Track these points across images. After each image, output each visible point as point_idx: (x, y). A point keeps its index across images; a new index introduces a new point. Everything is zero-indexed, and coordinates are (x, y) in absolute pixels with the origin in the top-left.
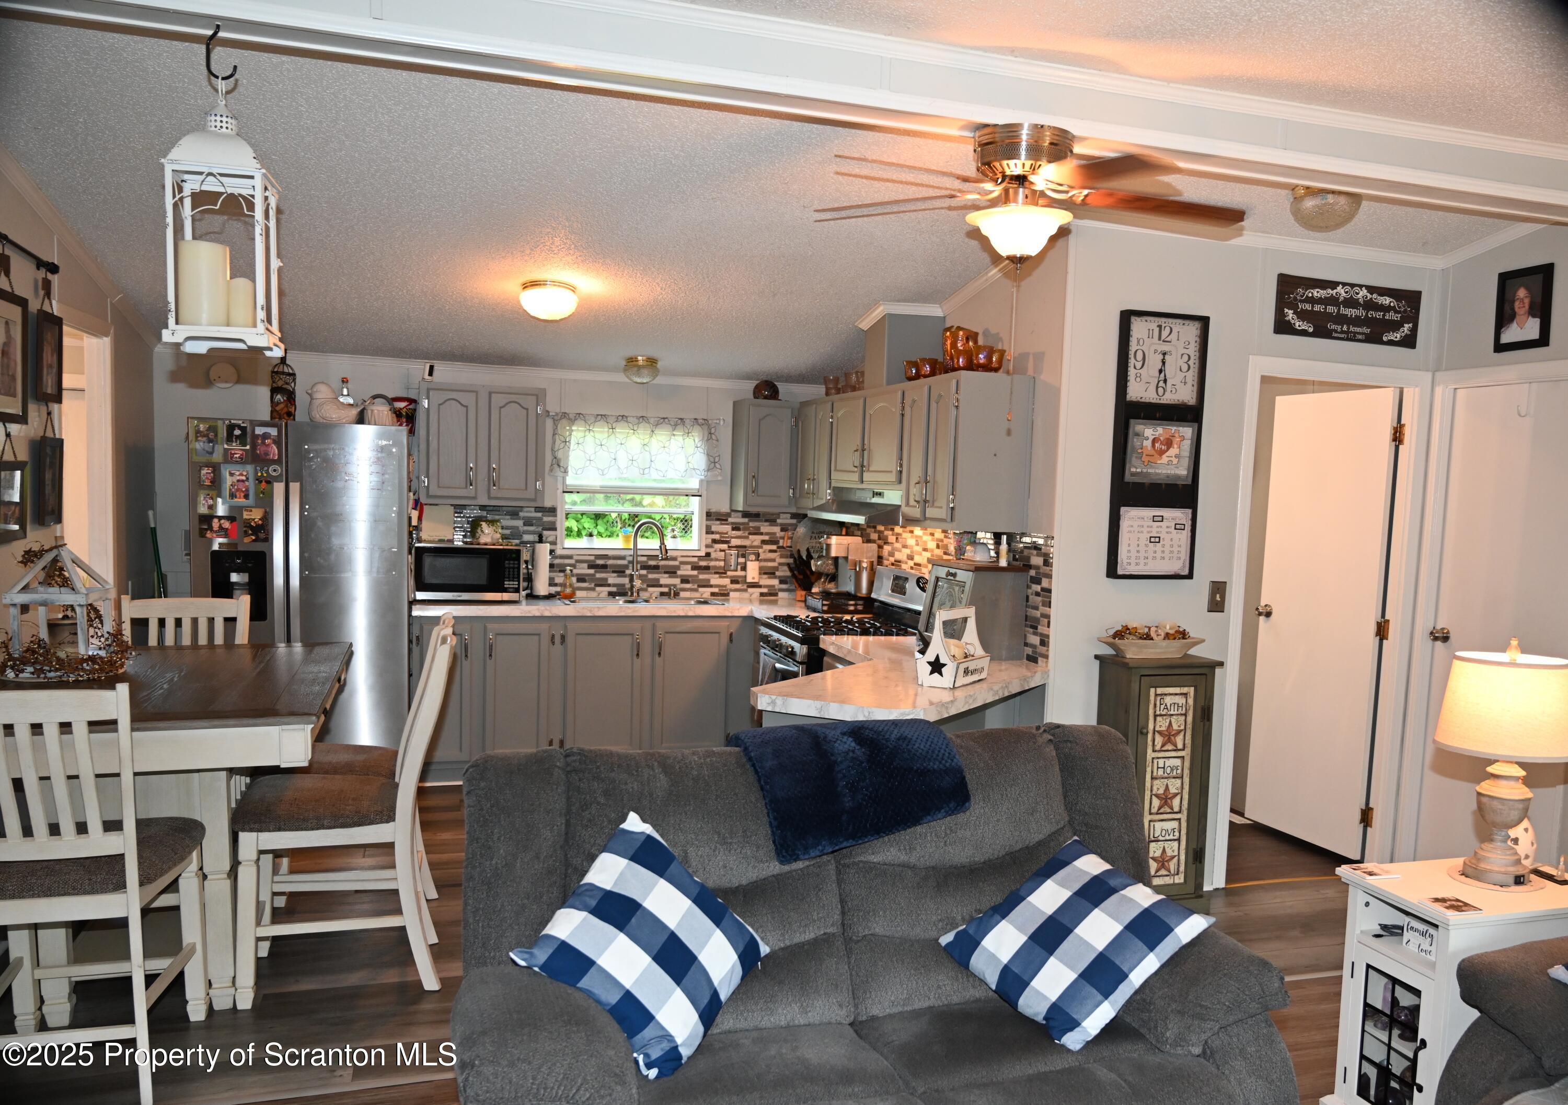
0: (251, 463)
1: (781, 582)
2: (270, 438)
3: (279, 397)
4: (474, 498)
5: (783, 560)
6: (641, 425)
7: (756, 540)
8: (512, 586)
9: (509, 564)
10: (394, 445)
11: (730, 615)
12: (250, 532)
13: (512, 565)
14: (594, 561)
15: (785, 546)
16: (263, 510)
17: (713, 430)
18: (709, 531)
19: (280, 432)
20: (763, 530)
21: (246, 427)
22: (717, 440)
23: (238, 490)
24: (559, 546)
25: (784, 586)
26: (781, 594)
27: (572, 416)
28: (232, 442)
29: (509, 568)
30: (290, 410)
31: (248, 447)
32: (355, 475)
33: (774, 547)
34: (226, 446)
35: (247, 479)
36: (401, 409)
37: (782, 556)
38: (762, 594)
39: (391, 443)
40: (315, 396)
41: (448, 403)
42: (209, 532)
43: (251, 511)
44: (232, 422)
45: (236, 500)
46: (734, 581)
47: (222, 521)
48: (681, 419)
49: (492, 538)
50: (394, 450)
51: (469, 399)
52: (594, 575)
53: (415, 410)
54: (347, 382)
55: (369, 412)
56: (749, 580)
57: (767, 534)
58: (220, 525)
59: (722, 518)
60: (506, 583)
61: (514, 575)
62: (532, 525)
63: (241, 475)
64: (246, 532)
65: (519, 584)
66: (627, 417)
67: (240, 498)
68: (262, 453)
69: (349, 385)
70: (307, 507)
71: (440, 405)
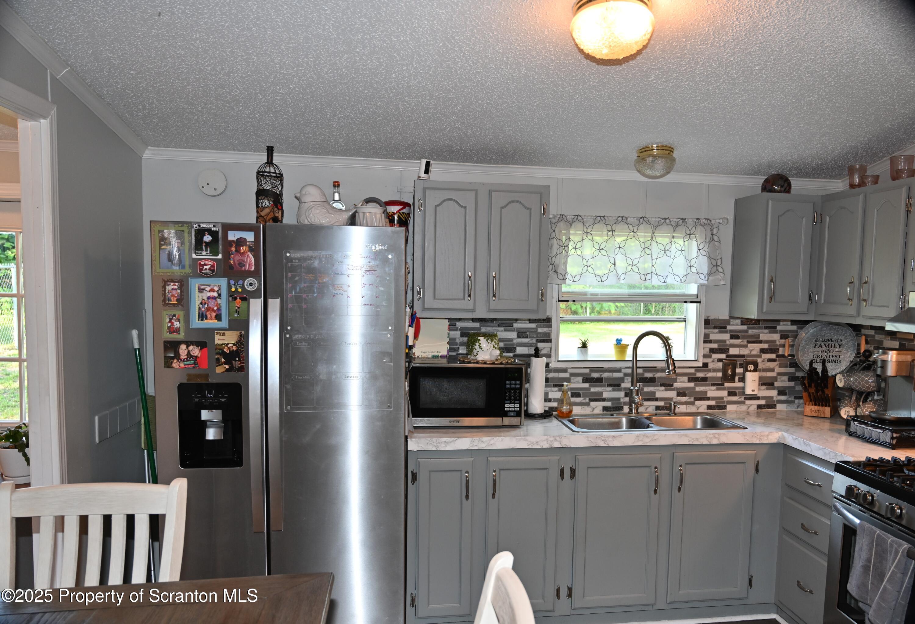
0: (224, 276)
1: (780, 393)
2: (246, 245)
3: (266, 203)
4: (473, 310)
5: (783, 370)
6: (641, 227)
7: (755, 348)
8: (513, 409)
9: (511, 384)
10: (390, 250)
11: (758, 442)
12: (223, 360)
13: (513, 386)
14: (589, 374)
15: (786, 354)
16: (238, 333)
17: (715, 231)
18: (707, 340)
19: (257, 237)
20: (763, 337)
21: (217, 232)
22: (720, 242)
23: (208, 309)
24: (553, 359)
25: (783, 398)
26: (779, 407)
27: (569, 218)
28: (202, 250)
29: (510, 389)
30: (277, 215)
31: (220, 257)
32: (345, 287)
33: (773, 356)
34: (194, 256)
35: (220, 295)
36: (394, 214)
37: (781, 366)
38: (759, 407)
39: (386, 248)
40: (304, 199)
41: (445, 204)
42: (175, 361)
43: (224, 334)
44: (202, 225)
45: (206, 321)
46: (732, 393)
47: (191, 348)
48: (682, 219)
49: (491, 354)
50: (390, 257)
51: (468, 199)
52: (588, 389)
53: (409, 214)
54: (339, 185)
55: (361, 215)
56: (748, 391)
57: (766, 342)
58: (189, 352)
59: (721, 326)
60: (506, 405)
61: (515, 396)
62: (527, 337)
63: (212, 290)
64: (218, 360)
65: (520, 407)
66: (627, 218)
67: (211, 319)
68: (237, 263)
69: (341, 189)
70: (289, 328)
71: (436, 206)
